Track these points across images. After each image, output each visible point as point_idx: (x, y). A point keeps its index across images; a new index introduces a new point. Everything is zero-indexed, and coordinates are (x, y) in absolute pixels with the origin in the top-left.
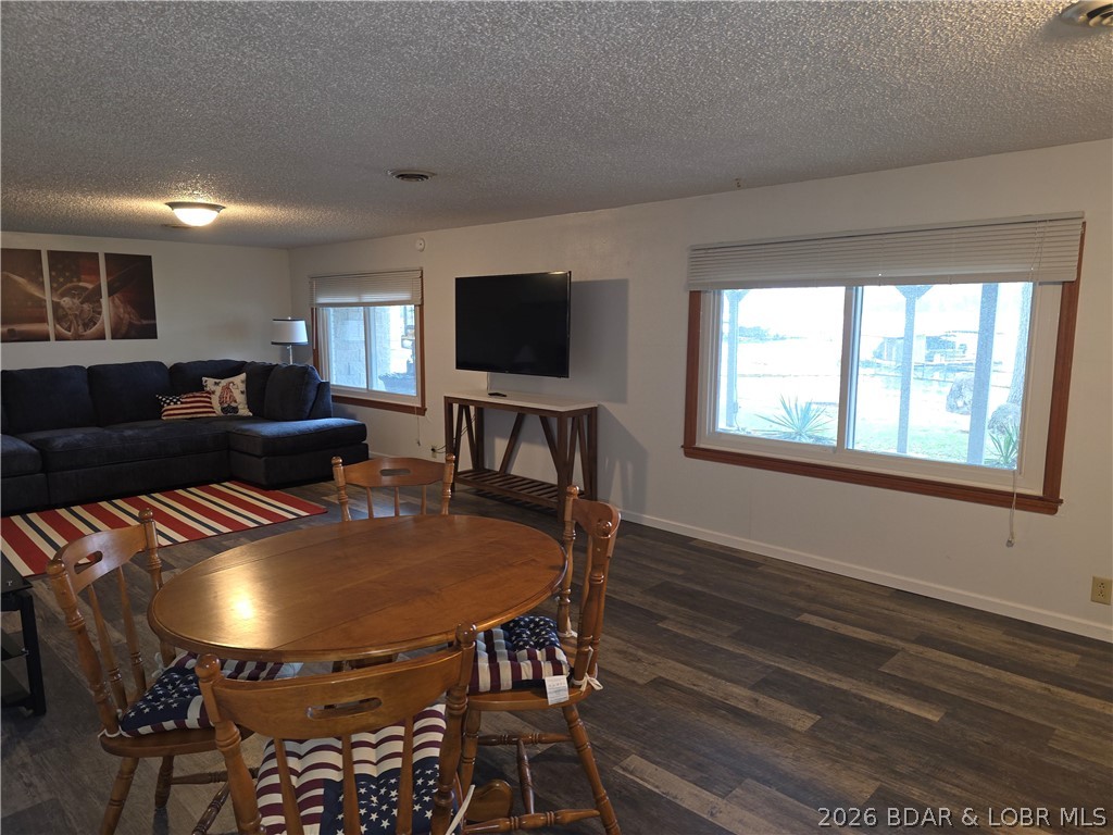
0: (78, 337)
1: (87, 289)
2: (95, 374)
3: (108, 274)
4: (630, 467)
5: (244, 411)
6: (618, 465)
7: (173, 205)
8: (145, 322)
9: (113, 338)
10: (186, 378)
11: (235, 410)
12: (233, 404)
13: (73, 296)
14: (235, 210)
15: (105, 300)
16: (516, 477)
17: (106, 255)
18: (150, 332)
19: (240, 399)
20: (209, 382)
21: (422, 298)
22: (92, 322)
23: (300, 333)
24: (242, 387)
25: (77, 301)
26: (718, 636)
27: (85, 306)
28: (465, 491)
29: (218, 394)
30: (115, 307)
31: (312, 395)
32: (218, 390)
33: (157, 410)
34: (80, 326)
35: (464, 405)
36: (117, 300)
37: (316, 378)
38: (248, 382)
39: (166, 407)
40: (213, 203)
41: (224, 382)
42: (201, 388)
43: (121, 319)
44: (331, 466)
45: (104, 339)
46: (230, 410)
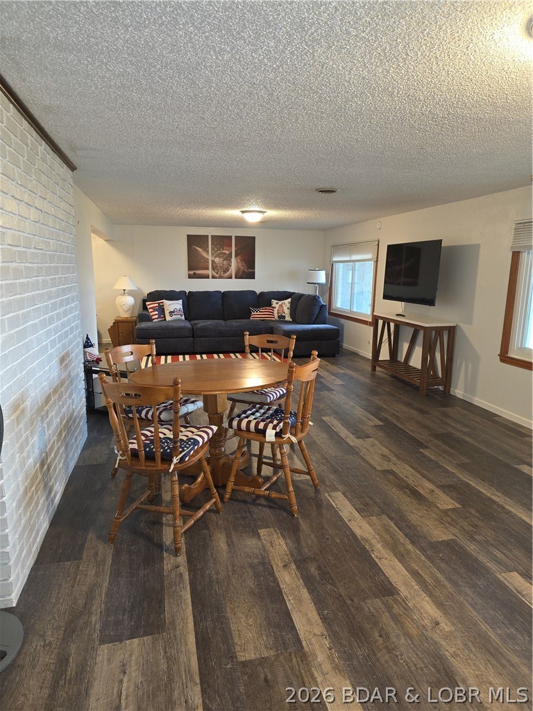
0: (221, 277)
1: (226, 254)
2: (225, 295)
3: (236, 247)
4: (470, 366)
5: (288, 318)
6: (464, 364)
7: (243, 212)
8: (250, 270)
9: (236, 278)
10: (264, 300)
11: (284, 317)
12: (283, 314)
13: (220, 258)
14: (272, 213)
15: (233, 259)
16: (411, 367)
17: (236, 237)
18: (251, 276)
19: (287, 312)
20: (274, 302)
21: (377, 257)
22: (227, 270)
23: (322, 277)
24: (289, 305)
25: (222, 260)
26: (450, 462)
27: (225, 262)
28: (380, 371)
29: (277, 308)
30: (238, 263)
31: (317, 311)
32: (277, 306)
33: (248, 315)
34: (222, 272)
35: (387, 321)
36: (238, 260)
37: (320, 302)
38: (291, 303)
39: (253, 313)
40: (260, 210)
41: (280, 302)
42: (270, 304)
43: (240, 269)
44: (244, 335)
45: (231, 278)
46: (282, 317)
